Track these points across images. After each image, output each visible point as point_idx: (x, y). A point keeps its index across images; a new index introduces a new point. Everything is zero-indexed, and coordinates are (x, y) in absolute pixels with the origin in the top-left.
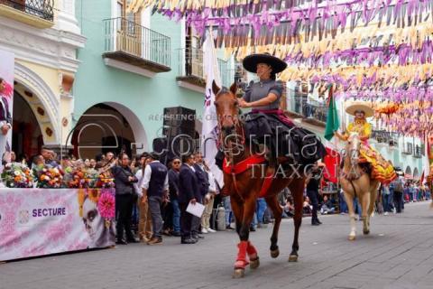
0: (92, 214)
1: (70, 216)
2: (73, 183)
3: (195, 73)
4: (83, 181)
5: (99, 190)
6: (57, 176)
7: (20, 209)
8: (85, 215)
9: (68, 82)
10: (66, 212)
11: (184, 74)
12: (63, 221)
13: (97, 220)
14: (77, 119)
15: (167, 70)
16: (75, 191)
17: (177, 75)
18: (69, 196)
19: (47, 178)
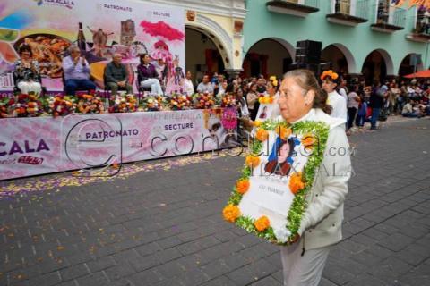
0: (216, 127)
1: (197, 129)
2: (199, 105)
3: (343, 11)
4: (207, 103)
5: (222, 110)
6: (185, 101)
7: (154, 125)
8: (210, 126)
9: (238, 26)
10: (194, 126)
11: (334, 12)
12: (191, 132)
13: (220, 130)
14: (246, 50)
15: (316, 10)
16: (200, 111)
17: (328, 13)
18: (196, 114)
19: (175, 103)
